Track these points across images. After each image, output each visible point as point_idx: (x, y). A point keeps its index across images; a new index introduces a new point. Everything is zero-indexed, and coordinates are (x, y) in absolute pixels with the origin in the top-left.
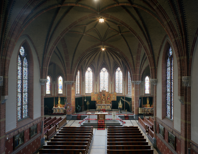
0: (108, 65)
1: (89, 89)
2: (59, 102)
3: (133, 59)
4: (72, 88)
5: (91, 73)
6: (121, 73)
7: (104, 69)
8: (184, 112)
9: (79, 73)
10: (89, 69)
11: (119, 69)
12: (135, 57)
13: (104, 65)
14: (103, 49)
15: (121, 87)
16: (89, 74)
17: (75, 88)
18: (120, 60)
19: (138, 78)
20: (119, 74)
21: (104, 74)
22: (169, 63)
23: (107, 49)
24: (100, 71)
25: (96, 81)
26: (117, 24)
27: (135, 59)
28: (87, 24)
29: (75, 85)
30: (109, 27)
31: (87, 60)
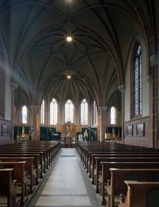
0: (74, 96)
1: (54, 121)
2: (23, 131)
3: (99, 85)
4: (38, 117)
5: (56, 105)
6: (86, 105)
7: (69, 101)
8: (152, 90)
9: (43, 102)
10: (54, 100)
11: (84, 100)
12: (101, 81)
13: (69, 97)
14: (69, 77)
15: (86, 119)
16: (54, 105)
17: (40, 116)
18: (86, 89)
19: (104, 104)
20: (84, 106)
21: (69, 106)
22: (137, 63)
23: (73, 76)
24: (65, 103)
25: (61, 112)
26: (84, 44)
27: (101, 84)
28: (54, 44)
29: (40, 113)
30: (76, 48)
31: (53, 89)
